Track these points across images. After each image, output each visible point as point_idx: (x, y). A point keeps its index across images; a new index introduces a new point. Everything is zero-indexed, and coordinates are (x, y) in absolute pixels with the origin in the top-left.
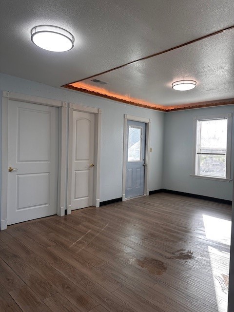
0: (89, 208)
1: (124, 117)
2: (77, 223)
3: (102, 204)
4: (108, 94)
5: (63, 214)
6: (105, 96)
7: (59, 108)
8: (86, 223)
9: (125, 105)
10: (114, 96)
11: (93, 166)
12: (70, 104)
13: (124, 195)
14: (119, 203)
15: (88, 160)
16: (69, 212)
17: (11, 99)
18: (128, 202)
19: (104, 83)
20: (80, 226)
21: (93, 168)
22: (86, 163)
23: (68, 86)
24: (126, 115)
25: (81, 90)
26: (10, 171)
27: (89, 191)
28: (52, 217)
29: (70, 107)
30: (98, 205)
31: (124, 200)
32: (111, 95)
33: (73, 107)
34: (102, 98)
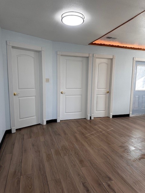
0: (105, 118)
1: (133, 59)
2: (95, 125)
3: (114, 116)
4: (120, 45)
5: (89, 119)
6: (118, 47)
7: (88, 58)
8: (100, 126)
9: (134, 51)
10: (125, 46)
11: (109, 92)
12: (94, 55)
13: (131, 112)
14: (127, 117)
15: (105, 89)
16: (92, 118)
17: (62, 55)
18: (133, 118)
19: (114, 38)
20: (96, 127)
21: (108, 93)
22: (103, 91)
23: (92, 44)
24: (134, 58)
25: (101, 45)
26: (62, 93)
27: (105, 108)
28: (83, 119)
29: (94, 56)
30: (111, 117)
31: (131, 116)
32: (122, 45)
33: (96, 56)
34: (116, 48)
